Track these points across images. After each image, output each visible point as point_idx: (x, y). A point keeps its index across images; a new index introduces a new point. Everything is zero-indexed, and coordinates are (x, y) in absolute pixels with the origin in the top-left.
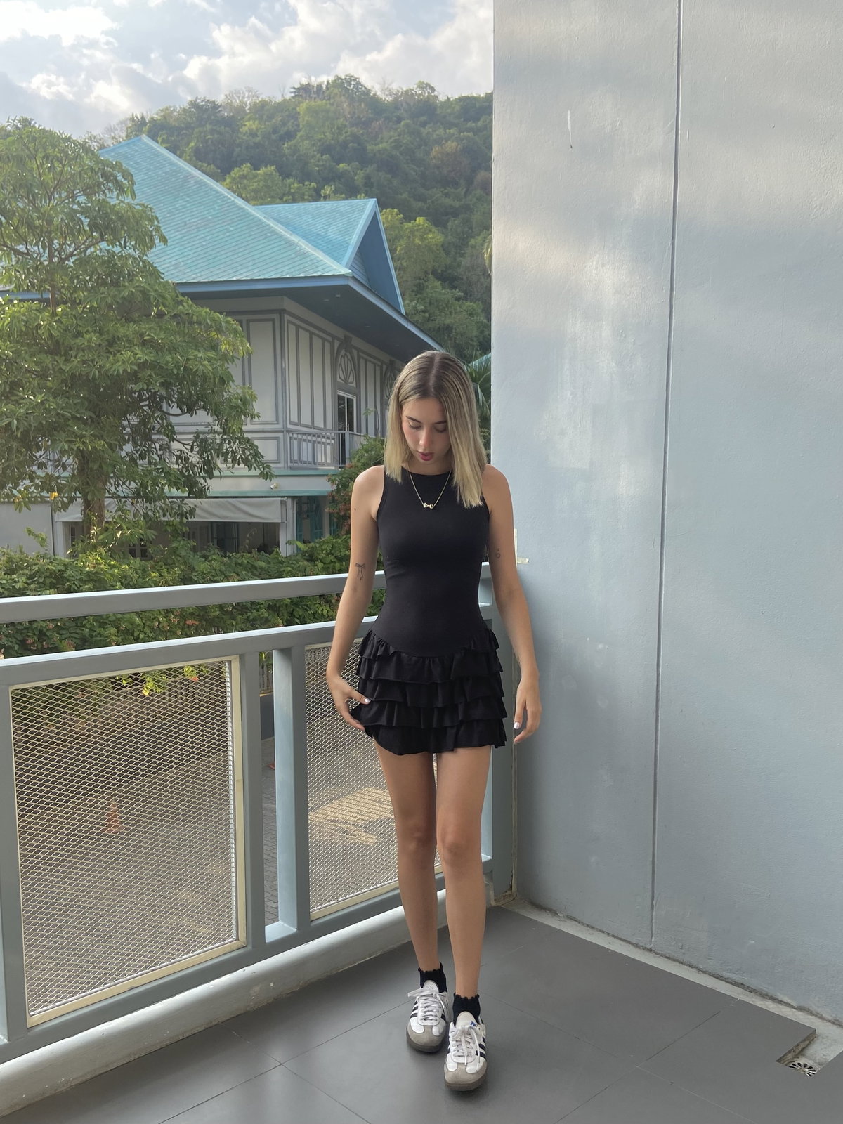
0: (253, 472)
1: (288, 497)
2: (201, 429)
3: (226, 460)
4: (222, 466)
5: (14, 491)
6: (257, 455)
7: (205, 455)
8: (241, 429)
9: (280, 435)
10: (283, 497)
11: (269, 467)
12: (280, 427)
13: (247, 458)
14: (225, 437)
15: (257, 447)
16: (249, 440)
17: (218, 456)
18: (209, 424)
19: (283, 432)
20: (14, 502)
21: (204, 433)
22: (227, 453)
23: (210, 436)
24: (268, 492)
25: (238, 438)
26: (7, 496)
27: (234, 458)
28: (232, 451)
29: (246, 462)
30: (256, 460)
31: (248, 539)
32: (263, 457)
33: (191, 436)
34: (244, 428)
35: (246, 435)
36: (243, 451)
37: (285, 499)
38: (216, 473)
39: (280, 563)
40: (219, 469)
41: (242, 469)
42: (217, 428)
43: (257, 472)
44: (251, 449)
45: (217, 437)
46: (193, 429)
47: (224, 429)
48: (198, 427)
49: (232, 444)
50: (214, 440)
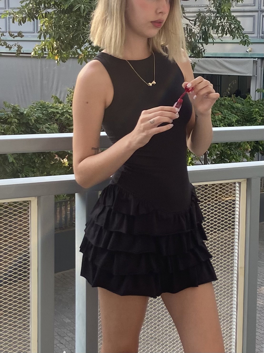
0: (236, 40)
1: (258, 58)
2: (202, 9)
3: (217, 31)
4: (214, 35)
5: (79, 51)
6: (239, 28)
7: (203, 28)
8: (229, 10)
9: (256, 14)
10: (255, 58)
11: (247, 37)
12: (256, 8)
13: (232, 30)
14: (218, 15)
15: (239, 22)
16: (234, 17)
17: (212, 29)
18: (207, 6)
19: (257, 11)
20: (78, 58)
21: (203, 12)
22: (219, 26)
23: (208, 14)
24: (245, 54)
25: (227, 16)
26: (74, 54)
27: (223, 30)
28: (222, 25)
29: (231, 32)
30: (238, 31)
31: (230, 87)
32: (243, 29)
33: (195, 14)
34: (232, 9)
35: (233, 14)
36: (230, 25)
37: (256, 59)
38: (210, 40)
39: (251, 105)
40: (212, 37)
41: (228, 38)
42: (213, 9)
43: (239, 40)
44: (235, 24)
45: (212, 15)
46: (196, 9)
47: (218, 10)
48: (200, 8)
49: (222, 20)
50: (210, 17)
